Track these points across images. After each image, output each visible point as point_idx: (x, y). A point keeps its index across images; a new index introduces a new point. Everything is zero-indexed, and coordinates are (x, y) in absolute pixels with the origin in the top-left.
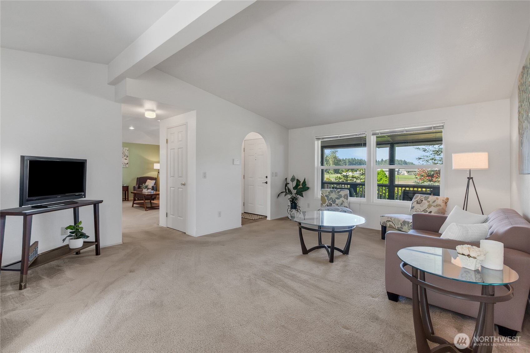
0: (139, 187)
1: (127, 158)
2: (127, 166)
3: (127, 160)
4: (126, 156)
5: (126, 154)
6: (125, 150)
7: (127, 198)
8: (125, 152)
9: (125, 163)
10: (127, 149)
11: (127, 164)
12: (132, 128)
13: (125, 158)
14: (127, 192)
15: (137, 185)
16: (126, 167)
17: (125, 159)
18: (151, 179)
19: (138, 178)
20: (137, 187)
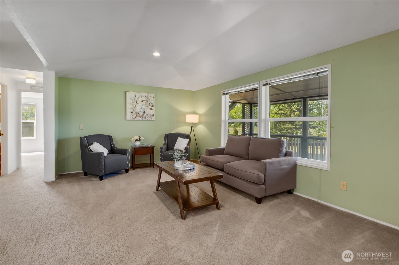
0: (168, 149)
1: (153, 108)
2: (153, 118)
3: (153, 110)
4: (152, 105)
5: (152, 102)
6: (151, 96)
7: (152, 163)
8: (150, 100)
9: (150, 115)
10: (153, 95)
11: (153, 115)
12: (157, 54)
13: (150, 107)
14: (152, 155)
15: (164, 145)
16: (151, 119)
17: (151, 109)
18: (184, 136)
19: (166, 135)
20: (164, 147)
